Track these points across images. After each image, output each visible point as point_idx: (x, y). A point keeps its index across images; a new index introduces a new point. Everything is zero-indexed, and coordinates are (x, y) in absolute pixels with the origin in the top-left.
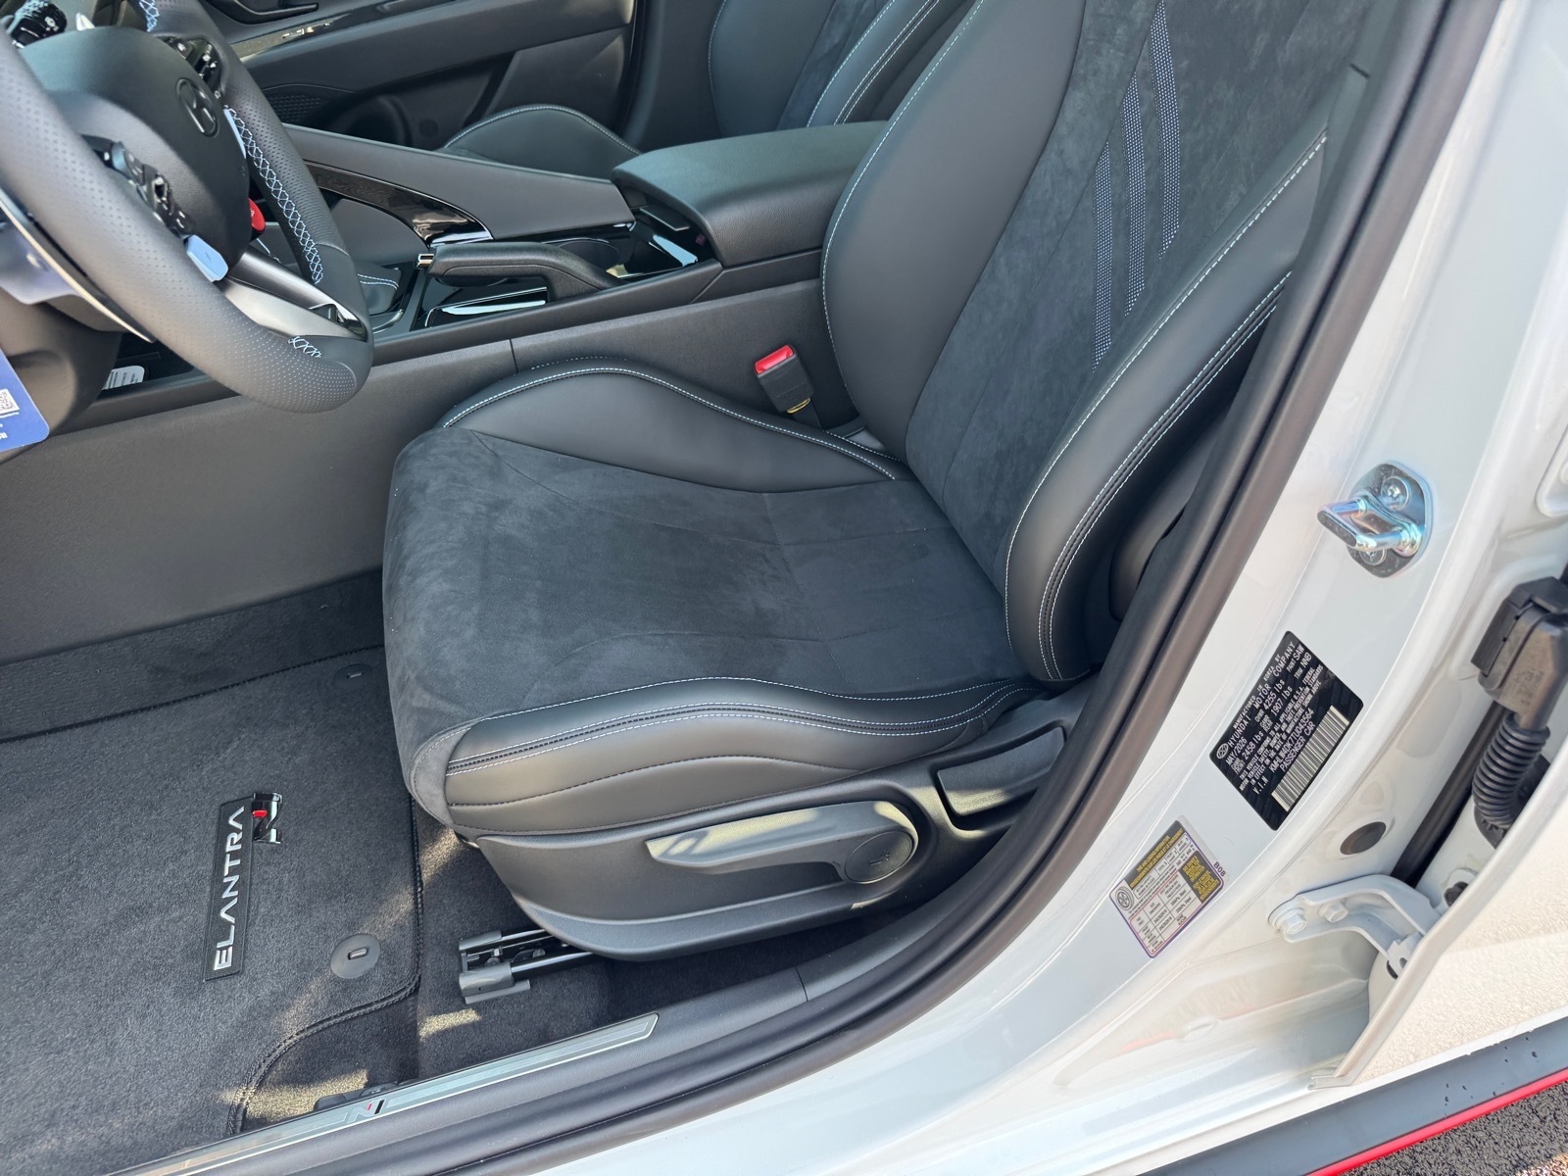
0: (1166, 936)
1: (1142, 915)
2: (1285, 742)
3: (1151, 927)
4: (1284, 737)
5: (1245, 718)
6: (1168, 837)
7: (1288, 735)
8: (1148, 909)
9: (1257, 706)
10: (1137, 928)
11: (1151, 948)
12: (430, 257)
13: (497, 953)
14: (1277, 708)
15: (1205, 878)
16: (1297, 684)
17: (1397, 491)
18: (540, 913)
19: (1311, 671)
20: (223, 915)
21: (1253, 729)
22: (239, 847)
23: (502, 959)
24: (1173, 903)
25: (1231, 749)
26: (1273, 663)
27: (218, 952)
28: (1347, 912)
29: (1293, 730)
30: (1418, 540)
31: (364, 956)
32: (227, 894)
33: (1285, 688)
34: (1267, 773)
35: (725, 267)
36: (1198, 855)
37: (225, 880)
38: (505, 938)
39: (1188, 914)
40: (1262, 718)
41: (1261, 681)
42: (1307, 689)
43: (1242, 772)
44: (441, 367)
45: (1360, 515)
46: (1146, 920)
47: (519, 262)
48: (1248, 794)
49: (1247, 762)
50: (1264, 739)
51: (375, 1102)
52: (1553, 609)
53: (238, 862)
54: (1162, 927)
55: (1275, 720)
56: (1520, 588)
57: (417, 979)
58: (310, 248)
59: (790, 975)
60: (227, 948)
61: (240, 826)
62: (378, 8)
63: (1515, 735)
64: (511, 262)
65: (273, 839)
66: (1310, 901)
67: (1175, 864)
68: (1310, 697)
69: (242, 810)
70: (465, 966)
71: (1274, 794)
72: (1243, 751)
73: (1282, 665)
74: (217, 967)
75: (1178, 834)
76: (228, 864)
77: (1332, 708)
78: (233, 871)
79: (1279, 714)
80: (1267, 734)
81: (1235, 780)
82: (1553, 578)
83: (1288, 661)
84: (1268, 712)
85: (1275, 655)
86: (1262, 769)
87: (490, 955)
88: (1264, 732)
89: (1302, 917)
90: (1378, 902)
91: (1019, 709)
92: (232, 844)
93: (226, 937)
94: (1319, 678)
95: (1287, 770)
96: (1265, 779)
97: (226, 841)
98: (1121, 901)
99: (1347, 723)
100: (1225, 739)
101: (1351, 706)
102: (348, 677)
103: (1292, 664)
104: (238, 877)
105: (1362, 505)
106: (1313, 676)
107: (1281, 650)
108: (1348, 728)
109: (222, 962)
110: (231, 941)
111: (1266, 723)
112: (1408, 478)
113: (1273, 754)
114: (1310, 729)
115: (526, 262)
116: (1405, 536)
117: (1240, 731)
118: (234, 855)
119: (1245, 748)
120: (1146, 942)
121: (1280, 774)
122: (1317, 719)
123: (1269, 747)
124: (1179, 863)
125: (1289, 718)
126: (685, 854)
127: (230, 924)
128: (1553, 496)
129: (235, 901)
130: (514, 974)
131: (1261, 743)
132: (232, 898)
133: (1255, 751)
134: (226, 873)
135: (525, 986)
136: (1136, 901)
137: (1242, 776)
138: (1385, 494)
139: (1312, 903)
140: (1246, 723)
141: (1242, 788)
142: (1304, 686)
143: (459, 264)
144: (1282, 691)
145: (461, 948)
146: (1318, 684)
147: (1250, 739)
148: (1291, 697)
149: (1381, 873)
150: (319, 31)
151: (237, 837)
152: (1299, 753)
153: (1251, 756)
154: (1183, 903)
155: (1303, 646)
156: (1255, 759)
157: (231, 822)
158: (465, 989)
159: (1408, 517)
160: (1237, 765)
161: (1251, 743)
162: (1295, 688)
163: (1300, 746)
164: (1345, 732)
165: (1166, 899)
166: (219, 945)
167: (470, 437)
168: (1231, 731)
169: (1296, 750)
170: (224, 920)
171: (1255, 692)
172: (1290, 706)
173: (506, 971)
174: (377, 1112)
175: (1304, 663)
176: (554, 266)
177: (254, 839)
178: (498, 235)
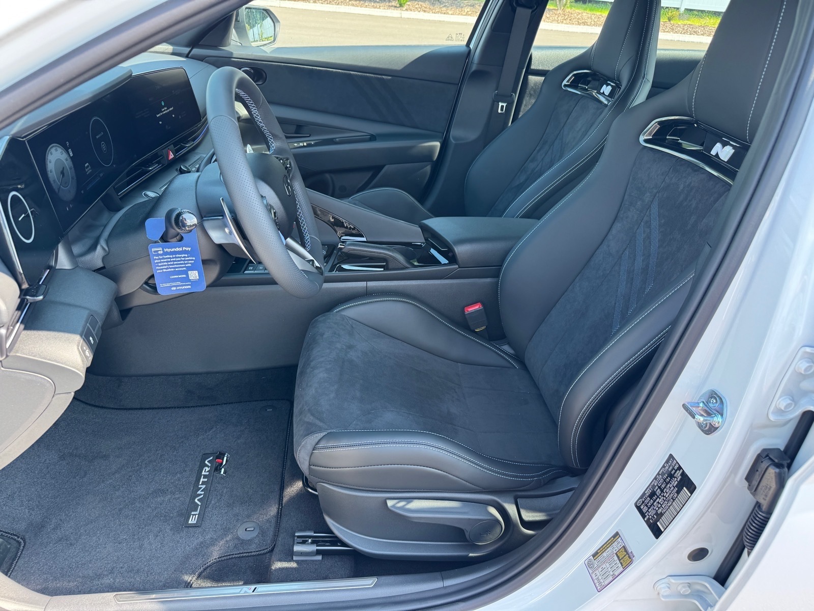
0: (606, 583)
1: (597, 572)
2: (665, 501)
3: (600, 578)
4: (665, 499)
5: (650, 489)
6: (613, 538)
7: (666, 498)
8: (600, 569)
9: (656, 484)
10: (594, 578)
11: (599, 588)
12: (344, 245)
13: (310, 541)
14: (663, 486)
15: (626, 558)
16: (671, 476)
17: (715, 401)
18: (334, 525)
19: (678, 471)
20: (196, 500)
21: (652, 494)
22: (208, 473)
23: (313, 543)
24: (611, 568)
25: (643, 502)
26: (664, 466)
27: (192, 516)
28: (690, 591)
29: (668, 496)
30: (720, 421)
31: (252, 531)
32: (199, 492)
33: (667, 478)
34: (656, 514)
35: (459, 267)
36: (624, 547)
37: (200, 486)
38: (315, 534)
39: (616, 573)
40: (657, 490)
41: (658, 474)
42: (676, 479)
43: (646, 513)
44: (337, 288)
45: (700, 408)
46: (599, 575)
47: (377, 253)
48: (647, 522)
49: (649, 508)
50: (657, 499)
51: (253, 587)
52: (776, 461)
53: (206, 480)
54: (604, 579)
55: (662, 491)
56: (764, 450)
57: (273, 545)
58: (307, 237)
59: (438, 574)
60: (195, 515)
61: (210, 465)
62: (334, 140)
63: (760, 513)
64: (374, 252)
65: (222, 473)
66: (672, 580)
67: (614, 550)
68: (676, 482)
69: (212, 458)
70: (295, 542)
71: (658, 523)
72: (648, 503)
73: (667, 468)
74: (190, 522)
75: (617, 537)
76: (202, 480)
77: (684, 488)
78: (203, 483)
79: (664, 489)
80: (658, 497)
81: (643, 515)
82: (779, 449)
83: (670, 466)
84: (659, 487)
85: (665, 464)
86: (654, 512)
87: (308, 541)
88: (657, 496)
89: (669, 588)
90: (706, 590)
91: (558, 479)
92: (205, 472)
93: (196, 511)
94: (681, 475)
95: (664, 513)
96: (655, 516)
97: (203, 470)
98: (589, 565)
99: (690, 495)
100: (641, 497)
101: (692, 488)
102: (266, 410)
103: (671, 468)
104: (205, 486)
105: (701, 405)
106: (679, 473)
107: (667, 462)
108: (690, 497)
109: (192, 520)
110: (198, 513)
111: (658, 492)
112: (719, 396)
113: (659, 506)
114: (675, 496)
115: (380, 253)
116: (715, 419)
117: (647, 494)
118: (205, 476)
119: (649, 502)
120: (597, 585)
121: (662, 514)
122: (678, 492)
123: (658, 503)
124: (616, 550)
125: (667, 491)
126: (402, 508)
127: (198, 505)
128: (773, 413)
129: (202, 496)
130: (317, 550)
131: (655, 500)
132: (201, 494)
133: (653, 504)
134: (201, 483)
135: (319, 558)
136: (596, 566)
137: (646, 514)
138: (710, 402)
139: (673, 581)
140: (650, 491)
141: (645, 519)
142: (675, 478)
143: (354, 250)
144: (666, 479)
145: (296, 534)
146: (680, 477)
147: (651, 498)
148: (669, 482)
149: (708, 576)
150: (309, 145)
151: (207, 469)
152: (670, 506)
153: (651, 506)
154: (615, 568)
155: (676, 460)
156: (652, 508)
157: (206, 462)
158: (296, 552)
159: (718, 412)
160: (645, 509)
161: (651, 500)
162: (671, 478)
163: (671, 503)
164: (689, 499)
165: (608, 566)
166: (193, 513)
167: (343, 318)
168: (644, 494)
169: (669, 505)
170: (196, 503)
171: (655, 478)
172: (668, 485)
173: (314, 548)
174: (253, 592)
175: (676, 468)
176: (391, 256)
177: (214, 471)
178: (369, 240)
